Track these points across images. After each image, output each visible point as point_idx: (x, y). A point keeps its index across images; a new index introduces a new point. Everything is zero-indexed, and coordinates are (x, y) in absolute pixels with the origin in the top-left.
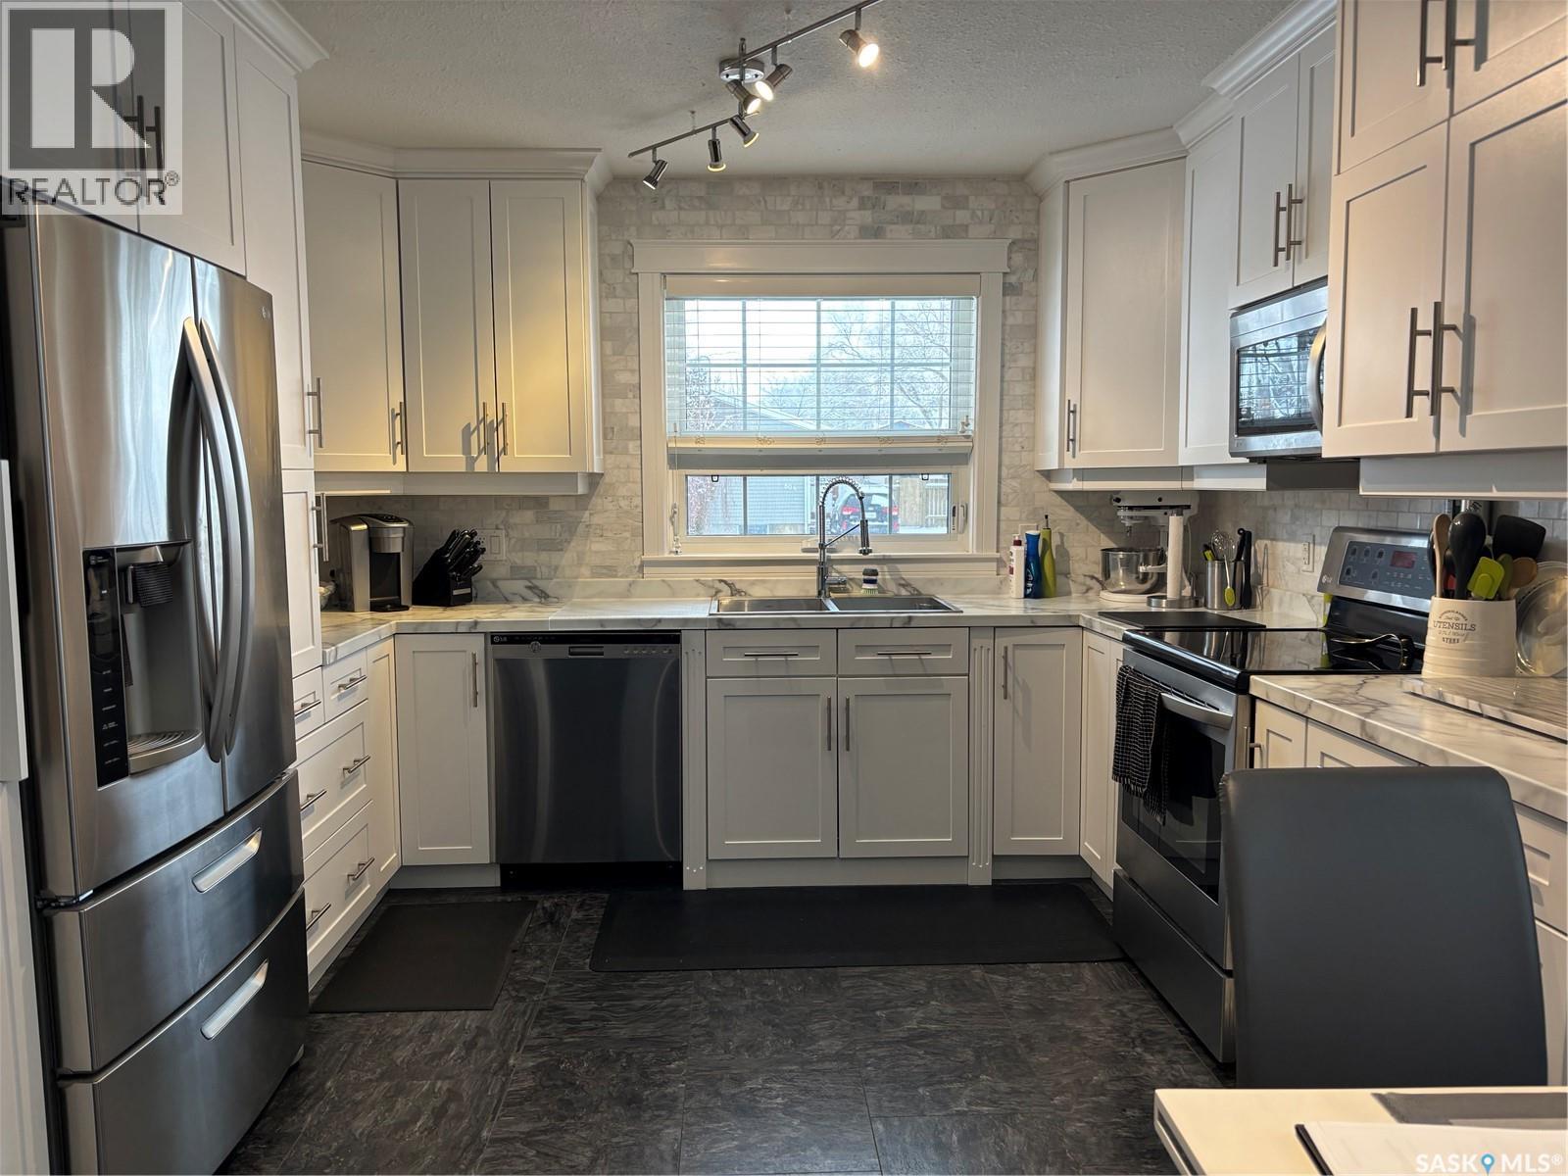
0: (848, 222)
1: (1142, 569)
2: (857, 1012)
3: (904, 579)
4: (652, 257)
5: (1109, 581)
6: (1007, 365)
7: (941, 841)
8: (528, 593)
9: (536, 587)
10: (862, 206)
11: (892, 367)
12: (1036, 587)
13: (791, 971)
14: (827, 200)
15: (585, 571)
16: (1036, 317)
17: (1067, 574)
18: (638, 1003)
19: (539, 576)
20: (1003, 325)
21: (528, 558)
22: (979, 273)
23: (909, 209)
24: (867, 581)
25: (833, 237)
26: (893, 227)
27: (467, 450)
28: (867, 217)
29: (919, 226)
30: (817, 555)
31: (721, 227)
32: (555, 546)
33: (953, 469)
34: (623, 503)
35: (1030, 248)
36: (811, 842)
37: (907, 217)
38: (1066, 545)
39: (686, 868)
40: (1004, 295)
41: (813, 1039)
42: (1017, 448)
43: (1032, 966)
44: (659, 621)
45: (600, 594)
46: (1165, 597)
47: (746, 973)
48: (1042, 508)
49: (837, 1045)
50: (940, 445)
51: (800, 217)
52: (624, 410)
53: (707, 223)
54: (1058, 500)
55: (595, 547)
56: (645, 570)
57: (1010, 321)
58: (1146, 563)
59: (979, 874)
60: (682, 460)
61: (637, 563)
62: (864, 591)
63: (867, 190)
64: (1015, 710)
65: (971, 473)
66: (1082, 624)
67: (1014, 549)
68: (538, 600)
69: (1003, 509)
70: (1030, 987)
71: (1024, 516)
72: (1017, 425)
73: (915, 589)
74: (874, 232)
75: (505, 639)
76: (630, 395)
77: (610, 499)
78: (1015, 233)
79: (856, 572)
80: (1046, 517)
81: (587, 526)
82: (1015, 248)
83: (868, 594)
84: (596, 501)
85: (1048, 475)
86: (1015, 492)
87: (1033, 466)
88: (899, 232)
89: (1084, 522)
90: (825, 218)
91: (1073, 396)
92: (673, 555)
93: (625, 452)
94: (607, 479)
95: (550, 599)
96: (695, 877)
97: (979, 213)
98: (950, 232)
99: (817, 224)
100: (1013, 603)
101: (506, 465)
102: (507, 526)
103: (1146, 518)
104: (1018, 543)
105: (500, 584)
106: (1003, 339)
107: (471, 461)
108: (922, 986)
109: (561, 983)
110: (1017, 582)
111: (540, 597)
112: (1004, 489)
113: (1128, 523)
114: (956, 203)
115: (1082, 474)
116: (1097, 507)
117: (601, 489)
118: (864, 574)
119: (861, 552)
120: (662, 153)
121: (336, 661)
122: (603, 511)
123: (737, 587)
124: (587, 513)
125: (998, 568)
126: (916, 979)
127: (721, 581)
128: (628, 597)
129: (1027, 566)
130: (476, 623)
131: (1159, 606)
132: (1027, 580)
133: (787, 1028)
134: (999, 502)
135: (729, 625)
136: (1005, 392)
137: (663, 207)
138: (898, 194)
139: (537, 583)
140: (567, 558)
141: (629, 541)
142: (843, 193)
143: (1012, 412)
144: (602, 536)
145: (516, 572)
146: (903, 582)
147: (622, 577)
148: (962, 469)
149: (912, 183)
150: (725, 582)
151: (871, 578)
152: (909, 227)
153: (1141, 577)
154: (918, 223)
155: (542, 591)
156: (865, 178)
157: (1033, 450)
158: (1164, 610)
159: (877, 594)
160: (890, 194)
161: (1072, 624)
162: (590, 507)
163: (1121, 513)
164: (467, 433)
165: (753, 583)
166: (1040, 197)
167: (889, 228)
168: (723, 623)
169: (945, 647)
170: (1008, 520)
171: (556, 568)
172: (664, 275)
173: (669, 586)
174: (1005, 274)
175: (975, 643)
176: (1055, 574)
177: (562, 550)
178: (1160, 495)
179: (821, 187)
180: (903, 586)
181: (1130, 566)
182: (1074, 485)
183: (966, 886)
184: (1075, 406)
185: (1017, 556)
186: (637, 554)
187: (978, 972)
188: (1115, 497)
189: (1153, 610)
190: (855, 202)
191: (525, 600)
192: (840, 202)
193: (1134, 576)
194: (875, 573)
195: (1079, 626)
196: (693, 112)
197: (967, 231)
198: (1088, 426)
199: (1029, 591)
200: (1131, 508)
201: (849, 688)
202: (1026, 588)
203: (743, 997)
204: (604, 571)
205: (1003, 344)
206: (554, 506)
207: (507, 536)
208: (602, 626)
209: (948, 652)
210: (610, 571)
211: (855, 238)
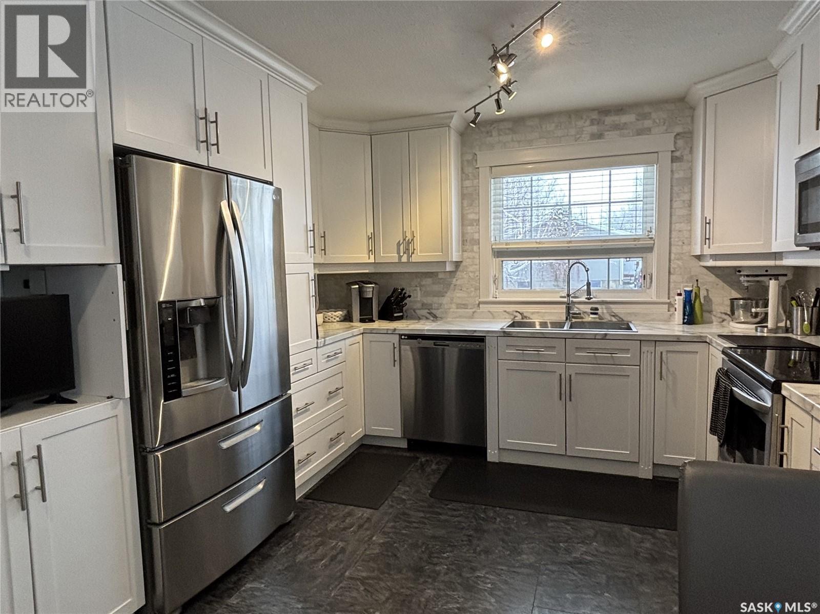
0: (584, 132)
1: (753, 310)
2: (550, 542)
3: (614, 313)
4: (485, 159)
5: (734, 316)
6: (674, 199)
7: (624, 453)
8: (428, 315)
9: (432, 313)
10: (592, 123)
11: (610, 204)
12: (690, 318)
13: (524, 513)
14: (573, 123)
15: (454, 306)
16: (691, 173)
17: (710, 312)
18: (442, 517)
19: (434, 308)
20: (672, 179)
21: (428, 300)
22: (657, 152)
23: (617, 123)
24: (592, 314)
25: (576, 141)
26: (608, 133)
27: (398, 253)
28: (595, 129)
29: (622, 131)
30: (565, 300)
31: (519, 142)
32: (441, 294)
33: (644, 255)
34: (471, 275)
35: (687, 137)
36: (553, 446)
37: (616, 127)
38: (710, 295)
39: (489, 451)
40: (672, 162)
41: (520, 554)
42: (680, 243)
43: (660, 530)
44: (475, 331)
45: (460, 317)
46: (767, 327)
47: (502, 510)
48: (696, 276)
49: (532, 559)
50: (635, 243)
51: (559, 133)
52: (472, 231)
53: (513, 141)
54: (705, 271)
55: (458, 295)
56: (481, 305)
57: (676, 176)
58: (757, 306)
59: (645, 472)
60: (502, 254)
61: (477, 302)
62: (590, 318)
63: (595, 116)
64: (667, 386)
65: (653, 257)
66: (708, 341)
67: (677, 298)
68: (432, 319)
69: (672, 276)
70: (654, 544)
71: (684, 280)
72: (680, 231)
73: (620, 318)
74: (600, 136)
75: (406, 337)
76: (475, 224)
77: (465, 273)
78: (679, 129)
79: (587, 308)
80: (697, 281)
81: (455, 285)
82: (678, 137)
83: (593, 320)
84: (458, 273)
85: (699, 258)
86: (681, 268)
87: (690, 252)
88: (611, 135)
89: (721, 283)
90: (573, 132)
91: (709, 216)
92: (495, 299)
93: (472, 251)
94: (464, 264)
95: (438, 319)
96: (493, 455)
97: (658, 121)
98: (640, 132)
99: (567, 135)
100: (676, 327)
101: (414, 259)
102: (421, 286)
103: (758, 281)
104: (680, 295)
105: (417, 311)
106: (672, 186)
107: (400, 257)
108: (591, 533)
109: (413, 501)
110: (678, 316)
111: (433, 317)
112: (673, 265)
113: (746, 284)
114: (644, 116)
115: (715, 257)
116: (729, 275)
117: (461, 268)
118: (591, 310)
119: (586, 298)
121: (324, 345)
122: (461, 278)
123: (525, 314)
124: (454, 280)
125: (669, 307)
126: (588, 526)
127: (517, 312)
128: (472, 318)
129: (685, 307)
130: (395, 330)
131: (762, 332)
132: (684, 315)
133: (510, 544)
134: (669, 272)
135: (509, 334)
136: (673, 214)
137: (491, 136)
138: (611, 116)
139: (433, 311)
140: (445, 300)
141: (473, 293)
142: (582, 118)
143: (677, 225)
144: (461, 290)
145: (424, 306)
146: (613, 314)
147: (471, 309)
148: (649, 255)
149: (620, 109)
150: (519, 312)
151: (594, 311)
152: (618, 132)
153: (754, 315)
154: (622, 129)
155: (435, 315)
156: (593, 110)
157: (690, 245)
158: (765, 335)
159: (598, 320)
160: (606, 116)
161: (702, 340)
162: (456, 276)
163: (742, 279)
164: (399, 245)
165: (533, 313)
166: (693, 109)
167: (606, 133)
168: (506, 334)
169: (627, 351)
170: (675, 282)
171: (441, 304)
172: (491, 167)
173: (491, 313)
174: (672, 151)
175: (644, 349)
176: (702, 310)
177: (443, 296)
178: (767, 268)
179: (570, 117)
180: (614, 316)
181: (746, 308)
182: (711, 263)
183: (638, 477)
184: (710, 220)
185: (679, 302)
186: (477, 298)
187: (626, 529)
188: (738, 270)
189: (759, 334)
190: (588, 122)
191: (427, 318)
192: (580, 123)
193: (749, 314)
194: (597, 309)
195: (706, 342)
196: (490, 87)
197: (650, 130)
198: (717, 231)
199: (685, 321)
200: (748, 276)
201: (572, 369)
202: (684, 319)
203: (494, 523)
204: (462, 306)
205: (671, 189)
206: (440, 276)
207: (420, 290)
208: (449, 333)
209: (627, 353)
210: (465, 306)
211: (588, 140)
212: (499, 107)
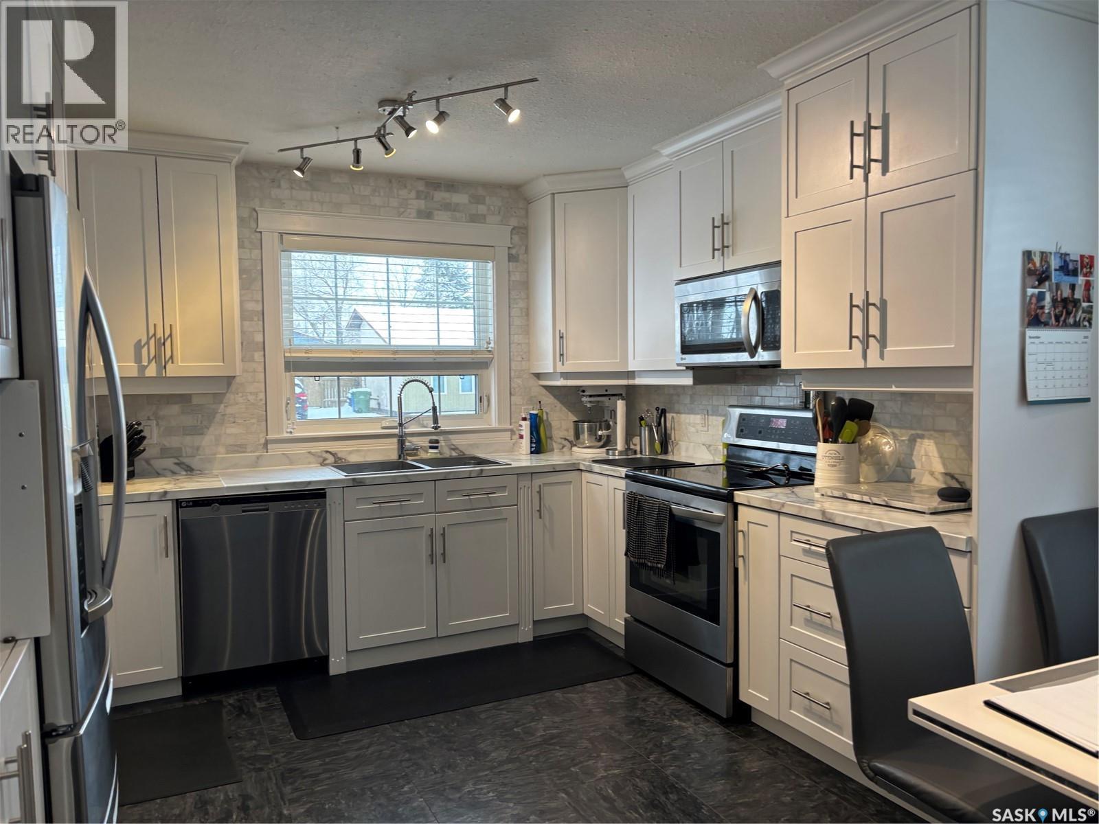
0: (410, 207)
1: (600, 433)
2: (502, 732)
3: (454, 445)
4: (271, 222)
5: (579, 441)
6: (512, 306)
7: (502, 616)
8: (176, 468)
9: (183, 463)
10: (418, 198)
11: (438, 305)
12: (538, 447)
13: (442, 715)
14: (395, 191)
15: (222, 449)
16: (528, 277)
17: (551, 438)
18: (352, 754)
19: (184, 455)
20: (509, 281)
21: (174, 442)
22: (492, 246)
23: (448, 201)
24: (431, 448)
25: (399, 216)
26: (439, 212)
27: (138, 358)
28: (422, 204)
29: (455, 213)
30: (396, 431)
32: (198, 431)
33: (479, 372)
34: (251, 398)
35: (523, 232)
36: (420, 629)
37: (447, 207)
38: (549, 419)
39: (332, 660)
40: (509, 261)
41: (486, 754)
42: (519, 359)
43: (588, 685)
44: (309, 483)
45: (235, 466)
46: (616, 449)
47: (412, 721)
48: (535, 397)
49: (504, 754)
50: (473, 356)
51: (377, 201)
52: (251, 330)
53: (312, 200)
54: (544, 391)
55: (229, 431)
56: (269, 446)
57: (513, 278)
58: (601, 429)
59: (525, 634)
60: (296, 366)
61: (263, 441)
62: (432, 453)
63: (421, 186)
64: (545, 525)
65: (492, 375)
66: (582, 467)
67: (523, 423)
68: (184, 473)
69: (512, 397)
70: (594, 697)
71: (525, 402)
72: (519, 344)
73: (461, 451)
74: (426, 215)
75: (191, 503)
76: (256, 319)
77: (240, 395)
78: (514, 222)
79: (424, 442)
80: (540, 402)
81: (223, 415)
82: (514, 232)
83: (434, 456)
84: (228, 395)
85: (538, 376)
86: (519, 386)
87: (529, 369)
88: (442, 216)
89: (559, 405)
90: (394, 202)
91: (561, 327)
92: (289, 435)
93: (252, 360)
94: (237, 380)
95: (195, 472)
96: (338, 665)
97: (492, 207)
98: (475, 219)
99: (388, 207)
100: (522, 458)
101: (171, 371)
102: (157, 418)
103: (598, 401)
104: (524, 419)
105: (152, 462)
106: (509, 289)
107: (142, 369)
108: (530, 709)
109: (283, 752)
110: (525, 444)
111: (186, 471)
112: (513, 385)
113: (589, 405)
114: (478, 200)
115: (566, 375)
116: (569, 396)
117: (234, 387)
118: (430, 443)
119: (433, 428)
120: (307, 153)
122: (235, 404)
123: (339, 455)
124: (222, 406)
125: (511, 435)
126: (526, 705)
127: (327, 452)
128: (256, 467)
129: (531, 433)
130: (166, 493)
131: (614, 455)
132: (531, 443)
133: (464, 750)
134: (510, 393)
135: (361, 482)
136: (511, 323)
137: (279, 186)
138: (441, 191)
139: (186, 460)
140: (207, 440)
141: (255, 426)
142: (406, 187)
143: (516, 336)
144: (234, 422)
145: (165, 452)
146: (453, 447)
147: (251, 452)
148: (484, 372)
149: (451, 184)
150: (330, 453)
151: (434, 445)
152: (449, 213)
153: (598, 438)
154: (454, 211)
155: (188, 466)
156: (420, 178)
157: (529, 360)
158: (617, 458)
159: (439, 456)
160: (436, 190)
161: (575, 468)
162: (225, 401)
163: (584, 399)
164: (138, 347)
165: (351, 452)
166: (529, 202)
167: (436, 212)
168: (357, 482)
169: (504, 488)
170: (516, 405)
171: (198, 448)
172: (281, 234)
173: (288, 457)
174: (509, 248)
175: (521, 484)
176: (546, 438)
177: (202, 434)
178: (606, 388)
179: (390, 182)
180: (453, 449)
181: (592, 431)
182: (561, 382)
183: (518, 644)
184: (563, 334)
185: (525, 427)
186: (261, 435)
187: (558, 694)
188: (582, 390)
189: (611, 457)
190: (413, 194)
191: (174, 473)
192: (403, 193)
193: (594, 437)
194: (437, 441)
195: (579, 470)
196: (337, 128)
197: (485, 219)
198: (570, 346)
199: (533, 449)
200: (591, 396)
201: (443, 520)
202: (531, 447)
203: (421, 737)
204: (236, 448)
205: (509, 293)
206: (195, 401)
207: (157, 424)
208: (266, 489)
209: (504, 491)
210: (240, 448)
211: (414, 218)
212: (357, 160)
